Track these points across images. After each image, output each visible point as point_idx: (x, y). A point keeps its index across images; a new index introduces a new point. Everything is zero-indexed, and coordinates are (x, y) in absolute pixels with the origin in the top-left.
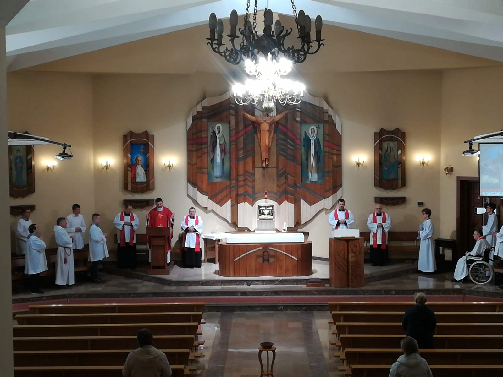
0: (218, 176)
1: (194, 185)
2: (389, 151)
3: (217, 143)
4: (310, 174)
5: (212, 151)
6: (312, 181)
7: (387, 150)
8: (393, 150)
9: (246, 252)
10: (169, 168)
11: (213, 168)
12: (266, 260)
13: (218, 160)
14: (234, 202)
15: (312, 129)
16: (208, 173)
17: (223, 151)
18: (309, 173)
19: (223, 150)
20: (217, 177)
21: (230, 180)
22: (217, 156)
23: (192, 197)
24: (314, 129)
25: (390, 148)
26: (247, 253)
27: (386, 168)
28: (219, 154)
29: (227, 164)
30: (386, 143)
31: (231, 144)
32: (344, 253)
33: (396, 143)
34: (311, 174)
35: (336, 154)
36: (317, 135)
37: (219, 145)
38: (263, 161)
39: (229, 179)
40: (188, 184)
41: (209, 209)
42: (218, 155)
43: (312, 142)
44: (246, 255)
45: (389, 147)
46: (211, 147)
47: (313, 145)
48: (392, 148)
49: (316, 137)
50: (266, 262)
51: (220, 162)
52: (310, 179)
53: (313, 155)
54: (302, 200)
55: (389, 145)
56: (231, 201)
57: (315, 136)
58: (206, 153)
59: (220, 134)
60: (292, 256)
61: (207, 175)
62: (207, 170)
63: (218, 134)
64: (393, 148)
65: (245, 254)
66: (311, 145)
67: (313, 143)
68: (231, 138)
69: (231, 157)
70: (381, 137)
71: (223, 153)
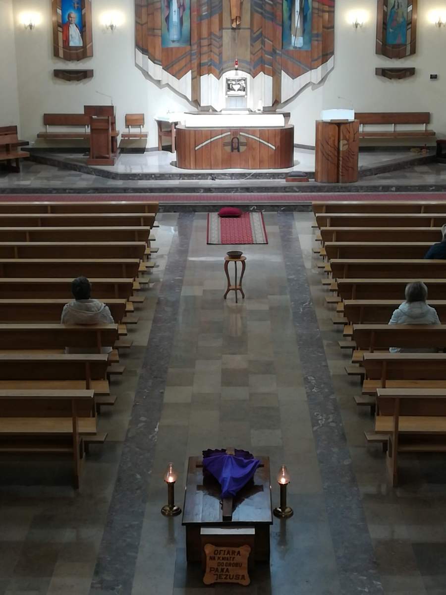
0: (175, 40)
1: (144, 51)
2: (396, 7)
4: (293, 38)
5: (167, 7)
6: (296, 47)
7: (394, 6)
8: (401, 6)
9: (211, 138)
10: (112, 29)
11: (168, 29)
12: (236, 149)
13: (175, 18)
14: (196, 73)
16: (161, 36)
17: (181, 7)
18: (292, 35)
19: (182, 4)
20: (173, 41)
21: (191, 45)
22: (174, 13)
23: (141, 66)
25: (398, 3)
26: (212, 140)
27: (391, 30)
29: (186, 24)
32: (334, 140)
34: (294, 37)
35: (328, 12)
38: (233, 19)
39: (189, 44)
40: (136, 49)
41: (164, 83)
42: (175, 11)
44: (211, 142)
46: (166, 1)
50: (235, 150)
51: (177, 20)
52: (293, 44)
53: (298, 13)
54: (282, 71)
56: (192, 72)
58: (159, 8)
60: (268, 143)
61: (160, 37)
62: (160, 31)
64: (401, 3)
65: (209, 141)
69: (192, 14)
71: (181, 9)
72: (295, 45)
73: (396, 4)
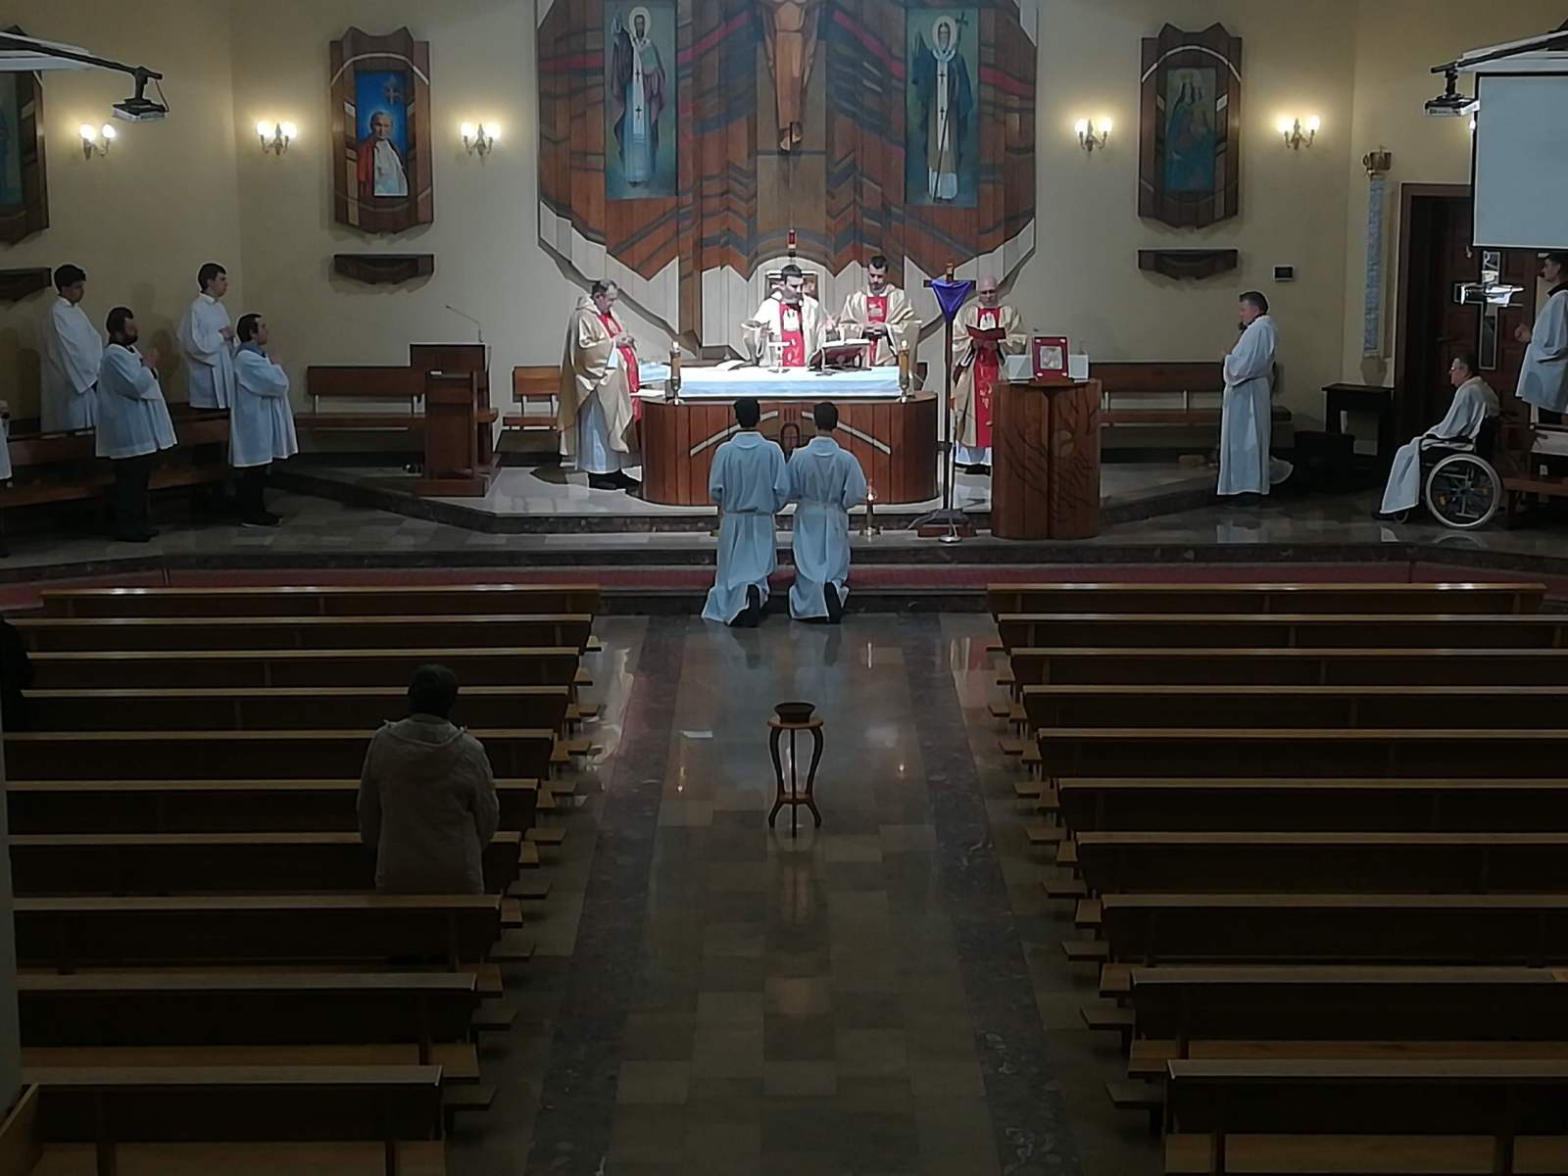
0: (638, 180)
1: (563, 209)
2: (1187, 99)
3: (635, 71)
4: (933, 176)
5: (618, 98)
6: (940, 198)
7: (1182, 97)
8: (1200, 97)
10: (481, 153)
11: (621, 153)
13: (639, 126)
14: (690, 263)
15: (941, 26)
16: (605, 170)
17: (654, 98)
18: (931, 171)
19: (655, 92)
20: (635, 184)
21: (677, 195)
22: (635, 113)
23: (555, 248)
24: (946, 25)
25: (1193, 89)
27: (1176, 157)
28: (642, 108)
29: (667, 140)
30: (1179, 72)
31: (680, 75)
32: (1039, 432)
33: (1212, 73)
34: (936, 174)
35: (1020, 111)
36: (957, 46)
37: (640, 76)
38: (785, 130)
39: (674, 191)
40: (542, 204)
42: (638, 110)
43: (942, 68)
45: (1188, 86)
46: (615, 85)
47: (945, 79)
48: (1197, 91)
49: (953, 53)
51: (642, 132)
52: (932, 192)
53: (944, 114)
54: (907, 261)
55: (1187, 81)
56: (680, 261)
57: (949, 48)
58: (599, 102)
59: (645, 42)
60: (873, 438)
61: (602, 175)
62: (602, 158)
63: (637, 40)
64: (1200, 88)
66: (939, 78)
67: (945, 72)
68: (679, 54)
69: (681, 116)
70: (1165, 53)
71: (653, 104)
72: (939, 195)
73: (1188, 92)
